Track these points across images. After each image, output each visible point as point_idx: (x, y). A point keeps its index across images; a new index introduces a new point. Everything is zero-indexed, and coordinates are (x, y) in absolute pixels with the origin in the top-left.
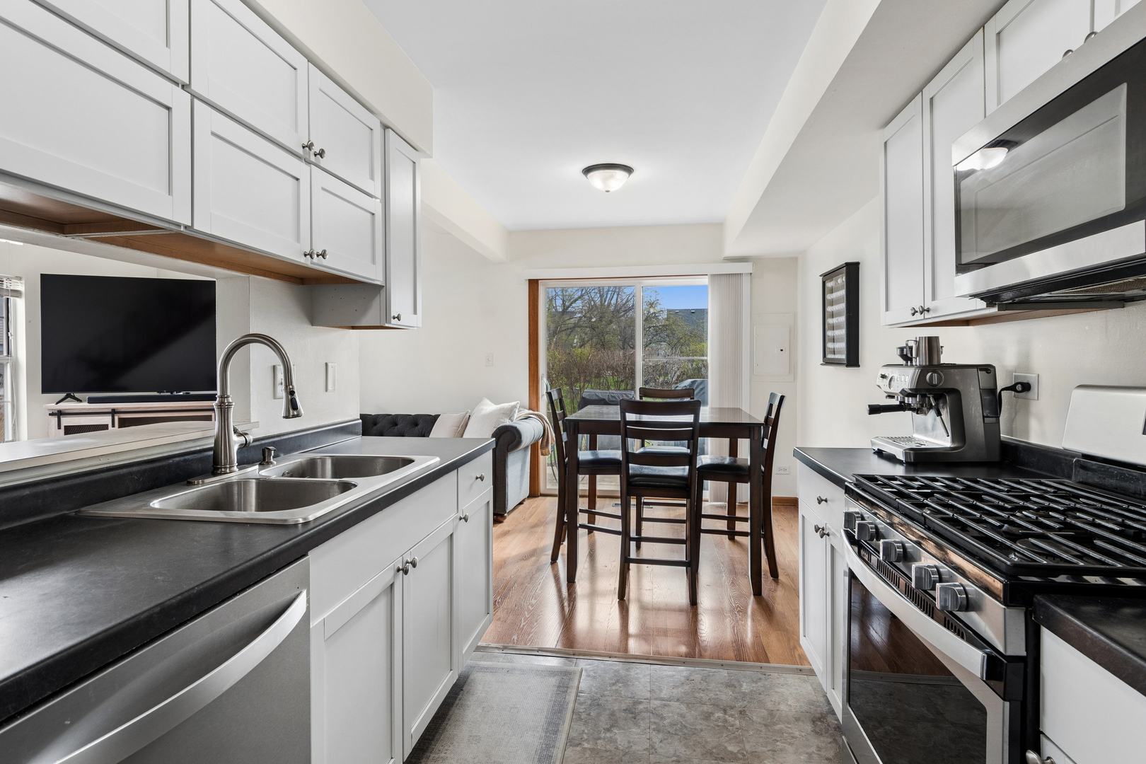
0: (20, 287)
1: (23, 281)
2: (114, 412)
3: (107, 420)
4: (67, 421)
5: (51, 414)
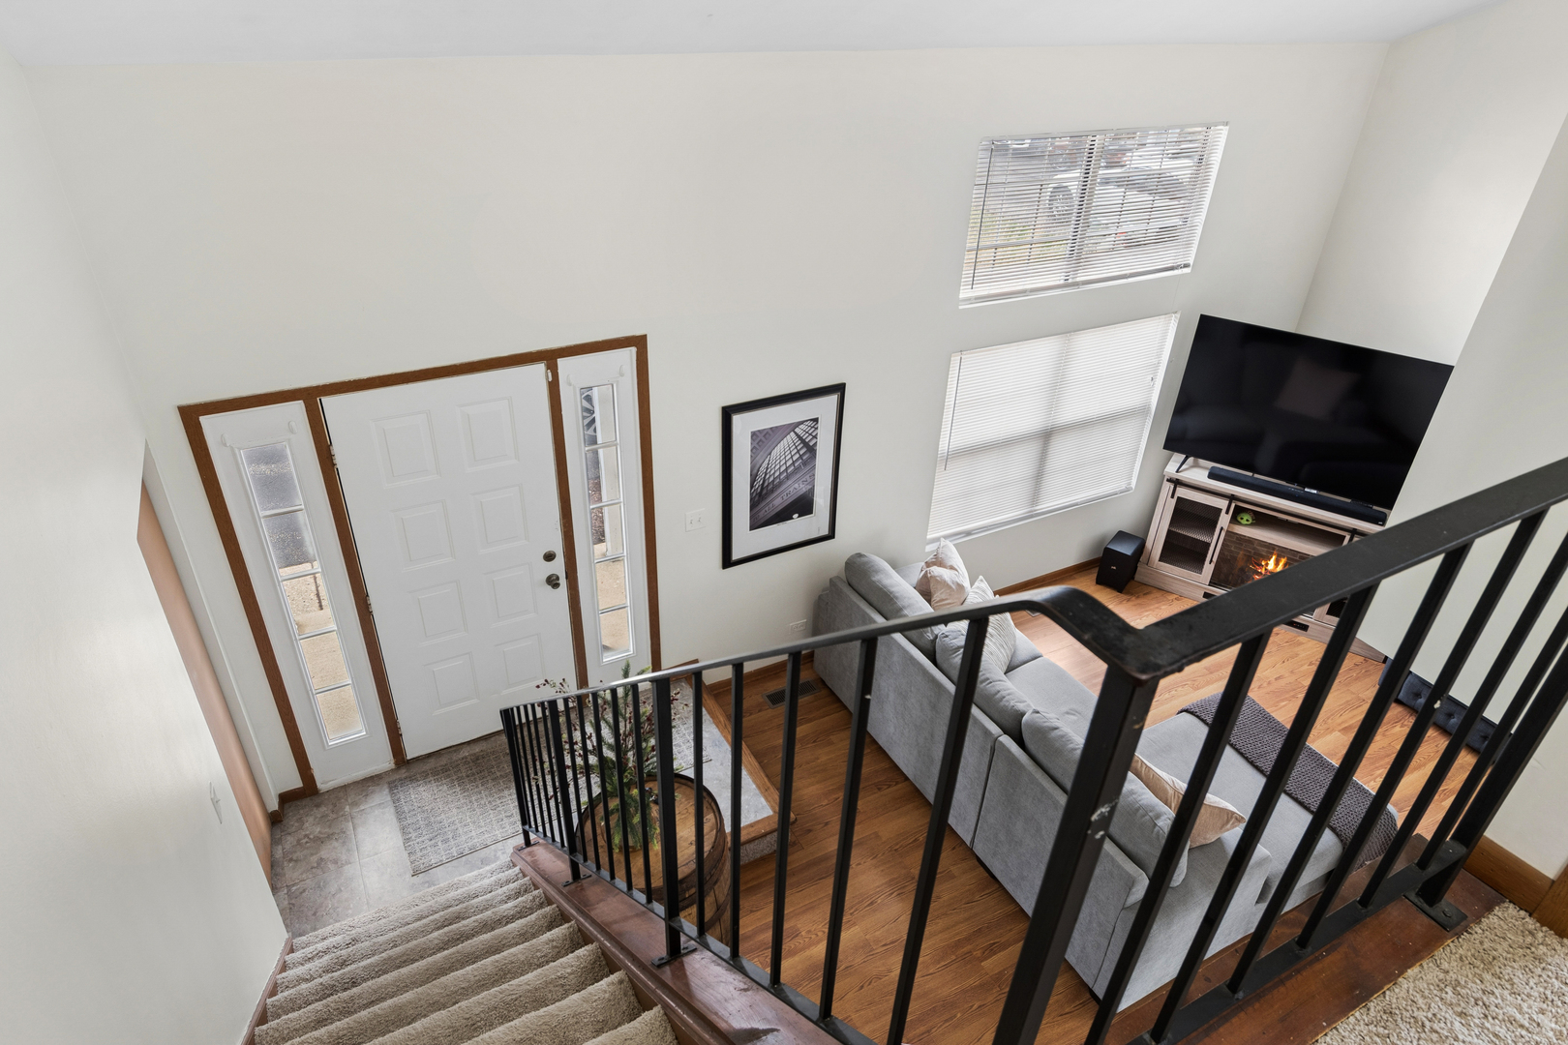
2: (1232, 498)
3: (1222, 504)
4: (1182, 492)
5: (1168, 480)
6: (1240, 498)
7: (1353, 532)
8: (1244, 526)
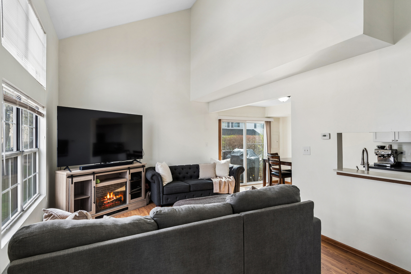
0: (43, 111)
1: (45, 109)
2: (93, 173)
4: (76, 180)
5: (68, 177)
6: (97, 172)
7: (129, 168)
8: (99, 183)
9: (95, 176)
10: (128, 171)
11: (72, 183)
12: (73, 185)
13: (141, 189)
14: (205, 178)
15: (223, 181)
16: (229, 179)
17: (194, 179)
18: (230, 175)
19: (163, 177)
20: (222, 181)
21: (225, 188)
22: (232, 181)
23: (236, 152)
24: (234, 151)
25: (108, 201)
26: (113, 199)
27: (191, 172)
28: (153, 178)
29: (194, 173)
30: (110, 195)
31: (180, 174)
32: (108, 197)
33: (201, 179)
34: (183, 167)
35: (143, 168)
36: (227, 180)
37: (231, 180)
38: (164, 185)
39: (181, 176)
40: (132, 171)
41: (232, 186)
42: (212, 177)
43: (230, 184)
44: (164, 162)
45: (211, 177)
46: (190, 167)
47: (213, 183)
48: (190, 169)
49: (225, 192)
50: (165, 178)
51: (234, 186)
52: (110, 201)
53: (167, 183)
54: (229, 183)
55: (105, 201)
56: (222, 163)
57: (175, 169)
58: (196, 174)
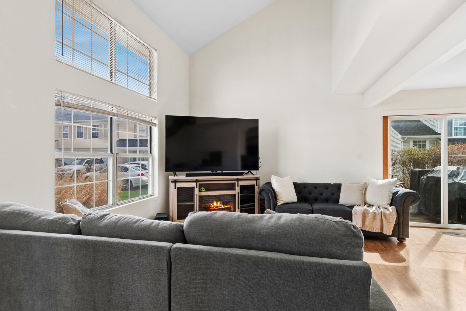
0: (155, 121)
1: (157, 119)
2: (197, 181)
3: (194, 185)
4: (179, 185)
5: (172, 182)
6: (200, 180)
7: (238, 180)
8: (204, 191)
9: (198, 184)
10: (237, 182)
11: (175, 188)
12: (176, 190)
13: (254, 206)
14: (348, 204)
15: (371, 211)
16: (386, 210)
17: (331, 203)
18: (391, 205)
19: (278, 194)
20: (369, 211)
21: (374, 223)
22: (391, 214)
23: (437, 171)
24: (433, 170)
25: (215, 208)
26: (220, 208)
27: (327, 194)
28: (262, 193)
29: (333, 194)
30: (217, 204)
31: (310, 194)
32: (215, 204)
33: (342, 205)
34: (316, 186)
35: (256, 181)
36: (380, 211)
37: (388, 212)
38: (279, 204)
39: (311, 196)
40: (241, 183)
41: (389, 222)
42: (358, 204)
43: (386, 218)
44: (289, 177)
45: (356, 204)
46: (327, 186)
47: (352, 211)
48: (327, 188)
49: (375, 229)
50: (280, 196)
51: (393, 223)
52: (217, 208)
53: (282, 202)
54: (382, 215)
55: (211, 207)
56: (378, 184)
57: (305, 188)
58: (334, 196)
